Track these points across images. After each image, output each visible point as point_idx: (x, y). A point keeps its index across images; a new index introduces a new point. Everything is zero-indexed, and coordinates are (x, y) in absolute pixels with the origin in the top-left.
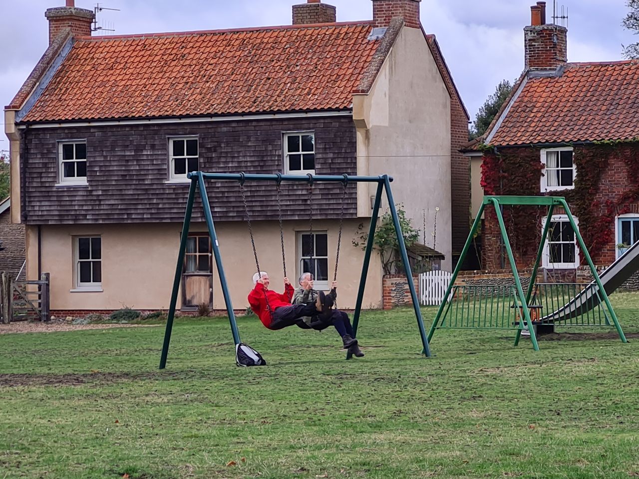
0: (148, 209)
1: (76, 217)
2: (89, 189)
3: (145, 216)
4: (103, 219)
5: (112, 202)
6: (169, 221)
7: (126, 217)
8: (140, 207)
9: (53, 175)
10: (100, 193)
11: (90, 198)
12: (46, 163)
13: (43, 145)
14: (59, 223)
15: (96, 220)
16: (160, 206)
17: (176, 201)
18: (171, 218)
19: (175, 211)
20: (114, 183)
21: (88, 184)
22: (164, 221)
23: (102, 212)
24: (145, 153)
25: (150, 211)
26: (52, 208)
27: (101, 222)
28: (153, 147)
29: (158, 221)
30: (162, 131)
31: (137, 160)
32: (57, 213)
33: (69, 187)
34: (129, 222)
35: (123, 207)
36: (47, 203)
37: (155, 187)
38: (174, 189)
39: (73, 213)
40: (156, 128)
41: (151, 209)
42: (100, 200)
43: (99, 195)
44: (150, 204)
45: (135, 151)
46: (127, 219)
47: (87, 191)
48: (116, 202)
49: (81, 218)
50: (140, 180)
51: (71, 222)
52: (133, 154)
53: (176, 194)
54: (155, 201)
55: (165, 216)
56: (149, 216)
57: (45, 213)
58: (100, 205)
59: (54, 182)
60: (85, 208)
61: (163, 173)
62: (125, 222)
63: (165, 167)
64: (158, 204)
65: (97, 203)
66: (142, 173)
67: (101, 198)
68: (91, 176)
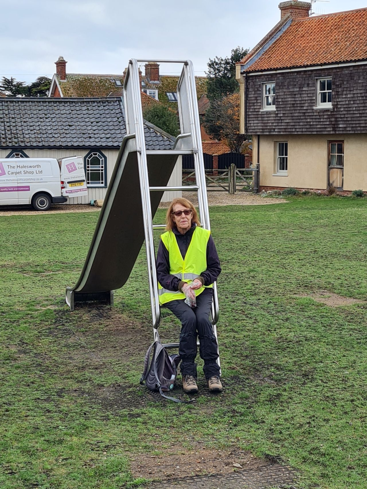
0: (305, 125)
1: (270, 130)
2: (276, 113)
3: (304, 130)
4: (283, 132)
5: (287, 121)
6: (315, 133)
7: (294, 130)
8: (301, 124)
9: (259, 104)
10: (282, 115)
11: (277, 118)
12: (257, 97)
13: (255, 86)
14: (262, 134)
15: (280, 132)
16: (311, 123)
17: (319, 120)
18: (317, 131)
19: (319, 126)
20: (288, 109)
21: (275, 110)
22: (313, 133)
23: (282, 127)
24: (304, 89)
25: (306, 127)
26: (259, 125)
27: (282, 133)
28: (308, 85)
29: (310, 133)
30: (313, 75)
31: (300, 94)
32: (261, 128)
33: (267, 112)
34: (296, 133)
35: (293, 124)
36: (257, 122)
37: (309, 111)
38: (319, 112)
39: (269, 127)
40: (310, 73)
41: (307, 125)
42: (282, 120)
43: (281, 117)
44: (306, 122)
45: (300, 88)
46: (295, 131)
47: (276, 114)
48: (289, 121)
49: (272, 131)
50: (301, 107)
51: (268, 134)
52: (298, 90)
53: (320, 115)
54: (309, 120)
55: (314, 130)
56: (306, 130)
57: (256, 128)
58: (282, 123)
59: (260, 108)
60: (274, 124)
61: (313, 102)
62: (294, 133)
63: (314, 98)
64: (310, 122)
65: (280, 121)
66: (302, 102)
67: (282, 118)
68: (277, 104)
